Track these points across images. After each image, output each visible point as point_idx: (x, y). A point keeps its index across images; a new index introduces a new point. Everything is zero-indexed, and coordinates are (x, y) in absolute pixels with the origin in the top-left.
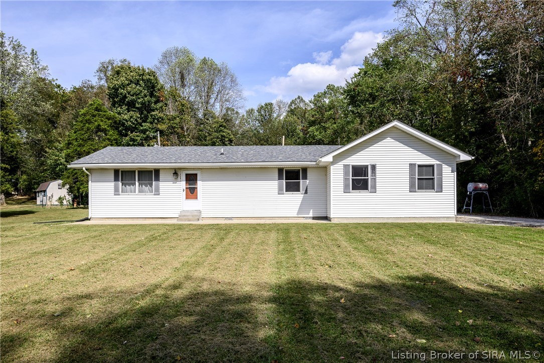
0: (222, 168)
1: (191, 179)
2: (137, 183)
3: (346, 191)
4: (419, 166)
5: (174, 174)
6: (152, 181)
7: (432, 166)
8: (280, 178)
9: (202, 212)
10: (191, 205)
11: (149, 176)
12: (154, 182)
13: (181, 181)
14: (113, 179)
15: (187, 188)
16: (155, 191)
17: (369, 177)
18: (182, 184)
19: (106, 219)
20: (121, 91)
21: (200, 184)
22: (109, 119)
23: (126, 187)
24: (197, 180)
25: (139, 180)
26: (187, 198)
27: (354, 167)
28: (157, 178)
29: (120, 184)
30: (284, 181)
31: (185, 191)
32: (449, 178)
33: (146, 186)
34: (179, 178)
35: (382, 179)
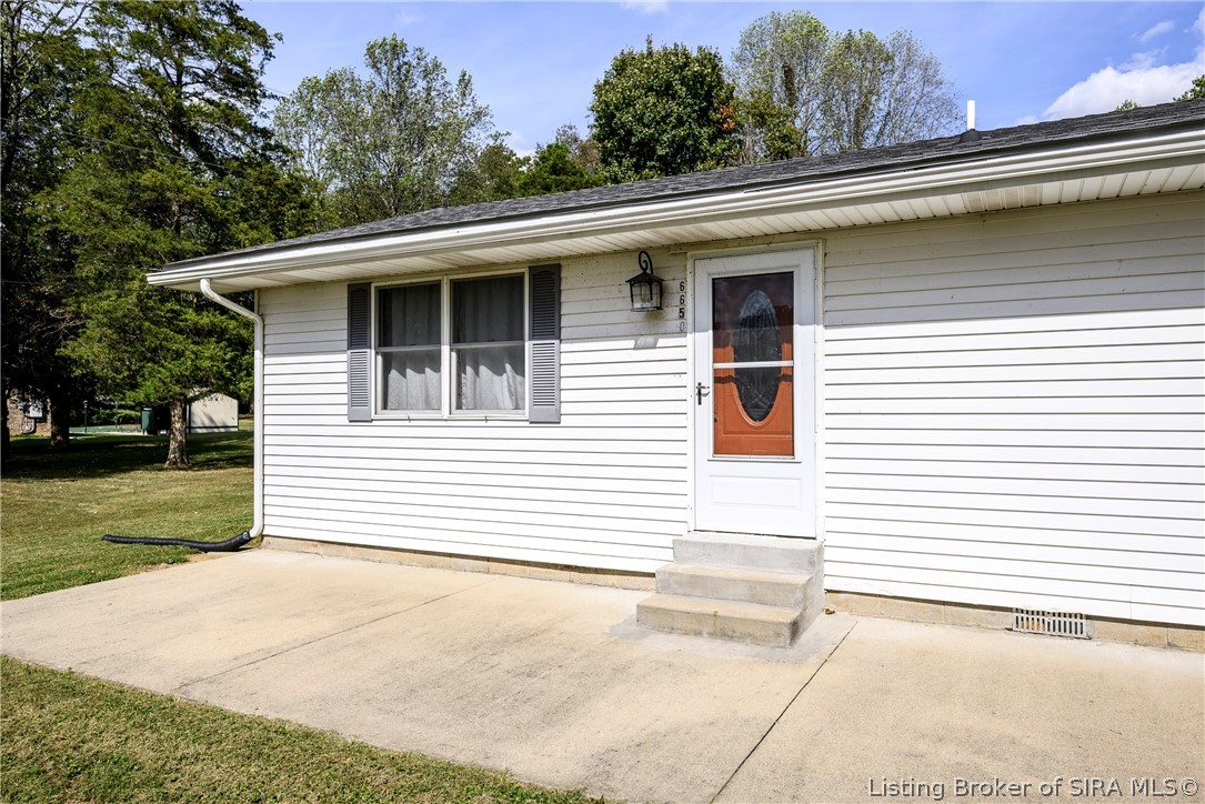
2: (447, 355)
5: (632, 282)
6: (522, 339)
9: (828, 554)
10: (754, 500)
11: (505, 311)
12: (528, 345)
13: (682, 332)
14: (345, 335)
15: (719, 379)
16: (536, 403)
18: (694, 354)
19: (321, 549)
21: (813, 350)
23: (404, 374)
24: (791, 323)
25: (457, 338)
26: (722, 447)
28: (549, 325)
29: (375, 359)
31: (708, 401)
33: (499, 371)
34: (673, 312)
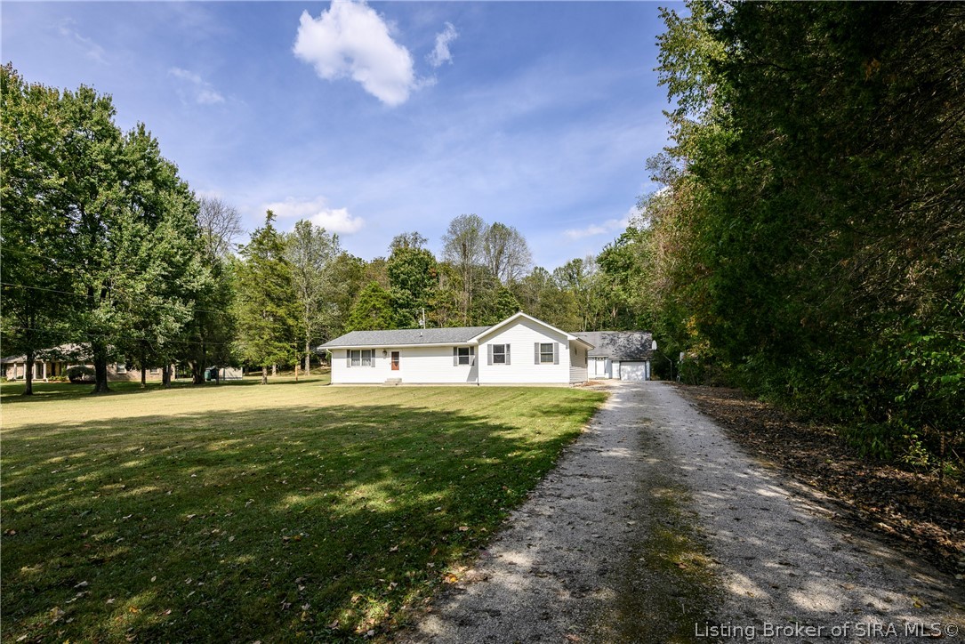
0: (415, 347)
1: (395, 355)
2: (361, 360)
3: (489, 364)
4: (542, 344)
5: (384, 352)
7: (551, 344)
8: (455, 354)
9: (402, 379)
10: (395, 375)
11: (368, 354)
12: (371, 358)
13: (388, 357)
14: (346, 356)
15: (392, 362)
16: (373, 364)
17: (505, 353)
18: (389, 360)
19: (342, 384)
20: (395, 271)
21: (401, 360)
22: (384, 298)
23: (354, 362)
24: (399, 357)
25: (362, 357)
26: (392, 369)
27: (495, 346)
28: (374, 356)
29: (350, 359)
30: (458, 357)
31: (391, 365)
32: (564, 353)
33: (367, 361)
34: (387, 355)
35: (514, 354)
